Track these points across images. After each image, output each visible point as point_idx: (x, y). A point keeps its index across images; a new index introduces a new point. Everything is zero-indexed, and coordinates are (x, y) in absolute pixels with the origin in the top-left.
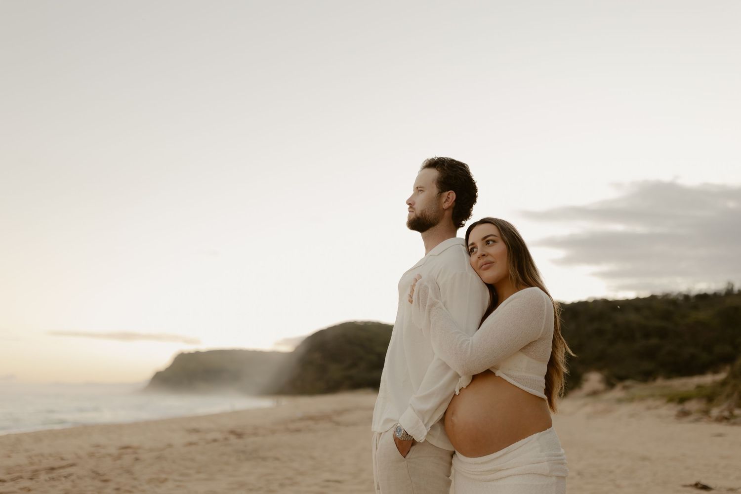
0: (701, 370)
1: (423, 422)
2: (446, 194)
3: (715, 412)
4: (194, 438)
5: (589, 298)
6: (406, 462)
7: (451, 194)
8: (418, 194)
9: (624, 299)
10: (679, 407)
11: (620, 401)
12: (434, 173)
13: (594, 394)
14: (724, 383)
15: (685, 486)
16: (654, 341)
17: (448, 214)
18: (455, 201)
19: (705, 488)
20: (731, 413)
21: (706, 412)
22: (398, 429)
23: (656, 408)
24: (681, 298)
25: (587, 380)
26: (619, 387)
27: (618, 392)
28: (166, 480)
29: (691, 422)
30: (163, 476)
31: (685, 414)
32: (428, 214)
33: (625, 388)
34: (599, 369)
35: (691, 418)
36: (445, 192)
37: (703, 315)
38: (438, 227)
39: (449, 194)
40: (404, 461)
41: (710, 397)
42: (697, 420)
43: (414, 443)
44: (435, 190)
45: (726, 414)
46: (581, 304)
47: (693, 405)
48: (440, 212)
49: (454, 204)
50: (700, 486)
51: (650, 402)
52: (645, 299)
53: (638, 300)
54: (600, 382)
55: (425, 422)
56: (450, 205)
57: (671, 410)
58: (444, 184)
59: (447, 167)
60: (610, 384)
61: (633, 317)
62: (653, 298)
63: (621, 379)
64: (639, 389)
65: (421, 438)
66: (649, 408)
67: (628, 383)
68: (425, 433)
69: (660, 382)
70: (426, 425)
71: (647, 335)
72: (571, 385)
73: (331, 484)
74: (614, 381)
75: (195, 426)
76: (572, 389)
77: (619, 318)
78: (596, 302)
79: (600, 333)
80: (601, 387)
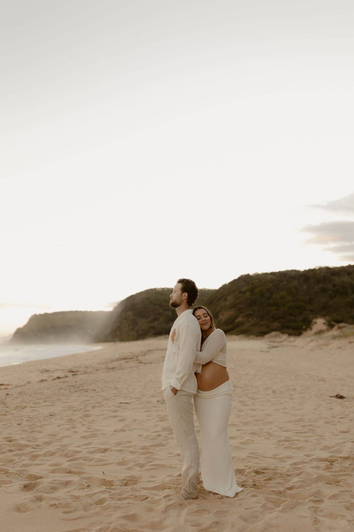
1: (179, 382)
2: (184, 294)
4: (45, 376)
6: (176, 397)
7: (186, 294)
8: (174, 293)
12: (180, 285)
17: (185, 301)
18: (188, 296)
19: (341, 397)
22: (171, 386)
25: (315, 323)
26: (335, 328)
27: (335, 332)
28: (25, 407)
30: (24, 405)
32: (177, 301)
33: (339, 328)
34: (324, 316)
36: (184, 293)
38: (181, 306)
39: (185, 294)
40: (175, 396)
43: (177, 390)
44: (180, 292)
46: (310, 271)
48: (182, 301)
49: (187, 297)
50: (339, 396)
54: (325, 324)
55: (179, 383)
56: (185, 298)
58: (184, 290)
59: (185, 284)
60: (331, 326)
61: (347, 279)
63: (338, 322)
65: (179, 389)
66: (351, 342)
67: (342, 325)
68: (180, 386)
70: (180, 384)
72: (304, 327)
73: (123, 405)
74: (333, 323)
75: (45, 367)
76: (305, 330)
77: (337, 280)
78: (321, 269)
79: (324, 290)
80: (324, 327)
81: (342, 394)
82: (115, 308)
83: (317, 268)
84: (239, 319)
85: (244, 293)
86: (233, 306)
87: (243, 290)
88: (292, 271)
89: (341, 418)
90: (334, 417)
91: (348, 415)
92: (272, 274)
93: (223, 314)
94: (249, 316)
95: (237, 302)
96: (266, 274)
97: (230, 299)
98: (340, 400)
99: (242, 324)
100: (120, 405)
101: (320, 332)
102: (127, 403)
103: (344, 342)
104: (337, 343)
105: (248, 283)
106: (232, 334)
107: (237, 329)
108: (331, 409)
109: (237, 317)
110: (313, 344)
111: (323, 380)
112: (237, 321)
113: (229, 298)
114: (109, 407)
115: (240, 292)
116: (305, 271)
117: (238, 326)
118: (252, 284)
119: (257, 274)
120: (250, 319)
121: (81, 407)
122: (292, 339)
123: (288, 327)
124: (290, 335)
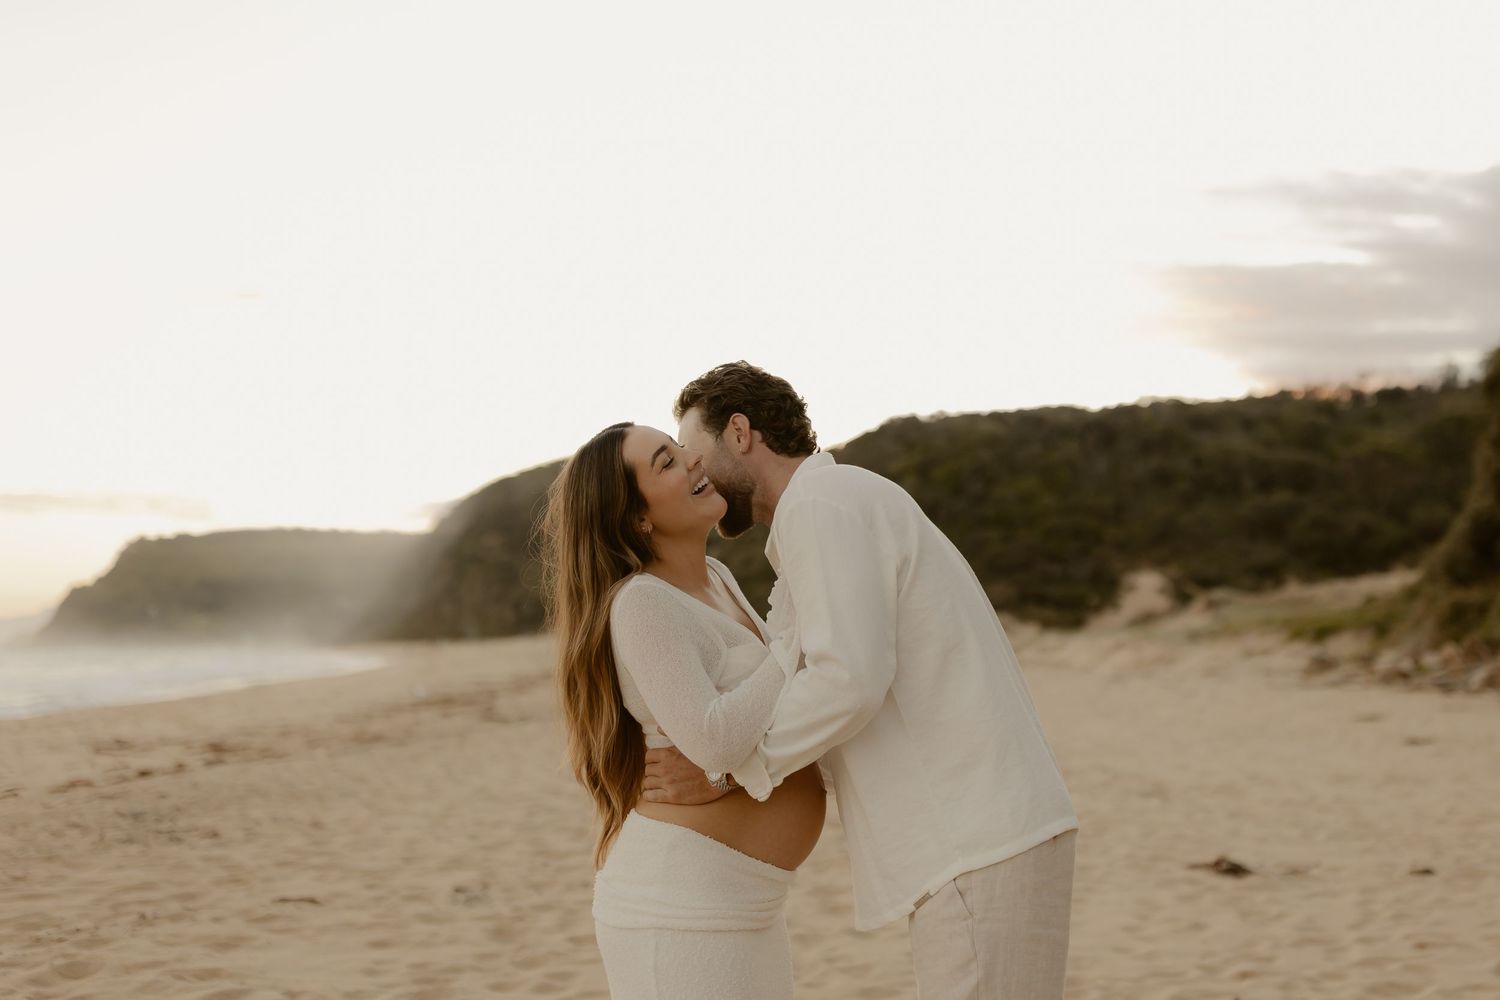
0: (1381, 563)
2: (728, 425)
3: (1387, 659)
5: (1142, 399)
7: (737, 420)
9: (1221, 401)
10: (1315, 650)
11: (1194, 637)
12: (694, 414)
13: (1146, 620)
14: (1411, 593)
15: (1195, 867)
16: (1281, 497)
19: (1236, 870)
20: (1417, 662)
21: (1366, 660)
23: (1266, 652)
24: (1346, 398)
25: (1132, 588)
26: (1199, 604)
27: (1195, 617)
29: (1335, 684)
31: (1323, 665)
33: (1212, 605)
34: (1159, 564)
35: (1333, 675)
36: (725, 425)
37: (1390, 436)
41: (1381, 625)
42: (1346, 681)
44: (708, 437)
45: (1406, 665)
46: (1123, 412)
47: (1344, 646)
50: (1224, 866)
51: (1254, 641)
52: (1266, 400)
53: (1250, 401)
54: (1162, 591)
57: (1296, 655)
60: (1181, 597)
61: (1239, 443)
62: (1284, 397)
63: (1207, 583)
64: (1240, 606)
66: (1250, 654)
67: (1219, 594)
69: (1294, 590)
71: (1267, 484)
72: (1095, 600)
73: (288, 908)
74: (1190, 588)
75: (125, 731)
76: (1098, 609)
77: (1208, 444)
78: (1157, 407)
79: (1164, 478)
80: (1161, 603)
81: (1238, 856)
82: (443, 524)
83: (1146, 404)
88: (1063, 410)
89: (1244, 975)
90: (1210, 971)
91: (1269, 960)
92: (996, 417)
96: (973, 419)
98: (1229, 883)
100: (275, 910)
101: (1146, 619)
102: (312, 901)
103: (1224, 651)
104: (1200, 656)
105: (911, 445)
108: (1197, 927)
110: (1124, 657)
111: (1159, 791)
114: (217, 920)
116: (1106, 412)
118: (925, 449)
119: (942, 417)
121: (81, 925)
122: (1052, 639)
123: (1041, 600)
124: (1047, 624)
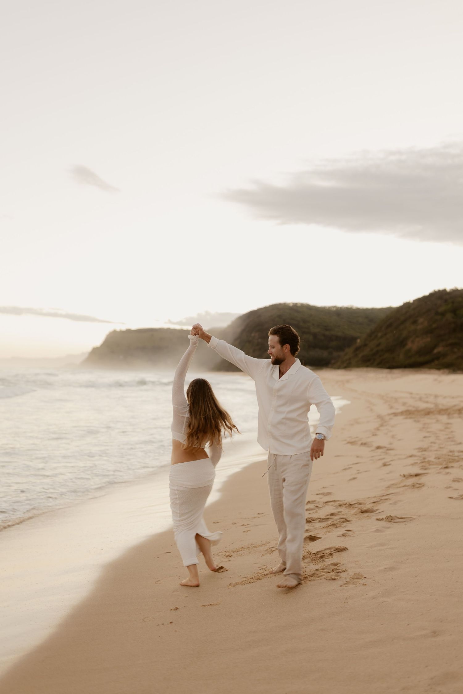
84: (439, 349)
85: (443, 314)
86: (428, 331)
87: (441, 310)
93: (413, 342)
94: (453, 345)
95: (434, 326)
97: (423, 323)
99: (444, 355)
105: (446, 301)
106: (431, 368)
107: (436, 362)
109: (435, 346)
112: (436, 351)
113: (421, 320)
115: (437, 313)
117: (438, 358)
118: (453, 302)
120: (456, 350)
